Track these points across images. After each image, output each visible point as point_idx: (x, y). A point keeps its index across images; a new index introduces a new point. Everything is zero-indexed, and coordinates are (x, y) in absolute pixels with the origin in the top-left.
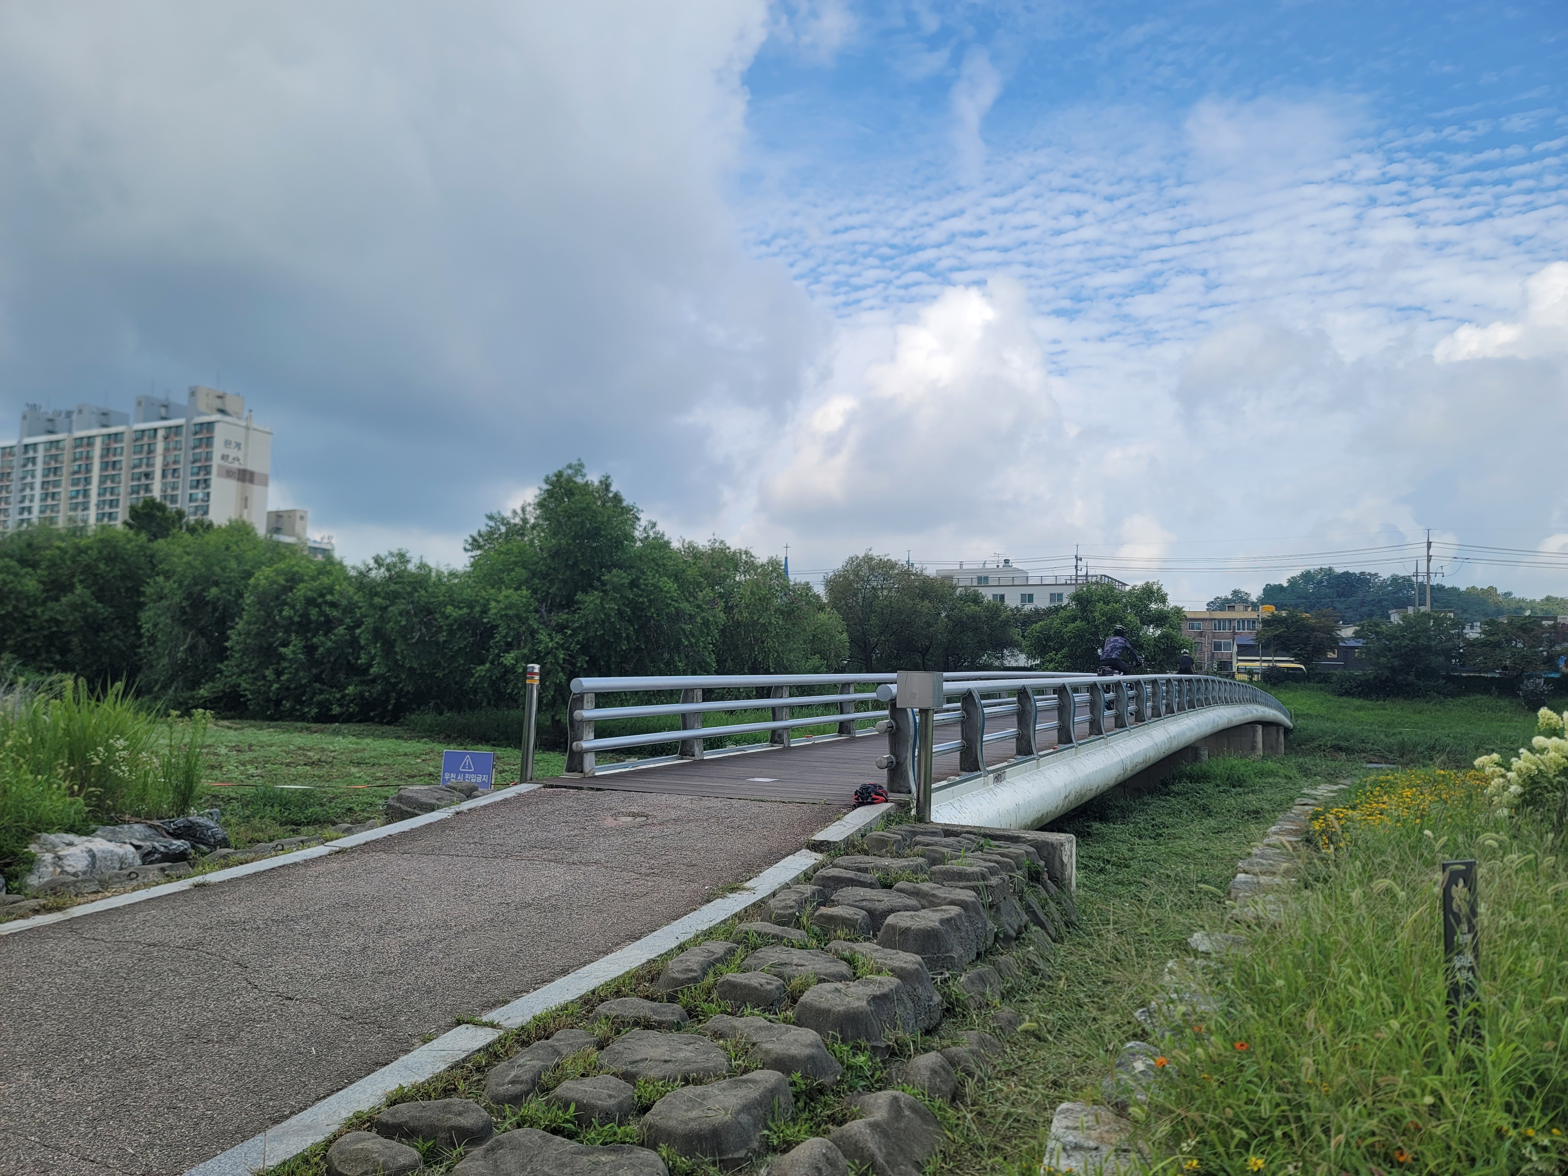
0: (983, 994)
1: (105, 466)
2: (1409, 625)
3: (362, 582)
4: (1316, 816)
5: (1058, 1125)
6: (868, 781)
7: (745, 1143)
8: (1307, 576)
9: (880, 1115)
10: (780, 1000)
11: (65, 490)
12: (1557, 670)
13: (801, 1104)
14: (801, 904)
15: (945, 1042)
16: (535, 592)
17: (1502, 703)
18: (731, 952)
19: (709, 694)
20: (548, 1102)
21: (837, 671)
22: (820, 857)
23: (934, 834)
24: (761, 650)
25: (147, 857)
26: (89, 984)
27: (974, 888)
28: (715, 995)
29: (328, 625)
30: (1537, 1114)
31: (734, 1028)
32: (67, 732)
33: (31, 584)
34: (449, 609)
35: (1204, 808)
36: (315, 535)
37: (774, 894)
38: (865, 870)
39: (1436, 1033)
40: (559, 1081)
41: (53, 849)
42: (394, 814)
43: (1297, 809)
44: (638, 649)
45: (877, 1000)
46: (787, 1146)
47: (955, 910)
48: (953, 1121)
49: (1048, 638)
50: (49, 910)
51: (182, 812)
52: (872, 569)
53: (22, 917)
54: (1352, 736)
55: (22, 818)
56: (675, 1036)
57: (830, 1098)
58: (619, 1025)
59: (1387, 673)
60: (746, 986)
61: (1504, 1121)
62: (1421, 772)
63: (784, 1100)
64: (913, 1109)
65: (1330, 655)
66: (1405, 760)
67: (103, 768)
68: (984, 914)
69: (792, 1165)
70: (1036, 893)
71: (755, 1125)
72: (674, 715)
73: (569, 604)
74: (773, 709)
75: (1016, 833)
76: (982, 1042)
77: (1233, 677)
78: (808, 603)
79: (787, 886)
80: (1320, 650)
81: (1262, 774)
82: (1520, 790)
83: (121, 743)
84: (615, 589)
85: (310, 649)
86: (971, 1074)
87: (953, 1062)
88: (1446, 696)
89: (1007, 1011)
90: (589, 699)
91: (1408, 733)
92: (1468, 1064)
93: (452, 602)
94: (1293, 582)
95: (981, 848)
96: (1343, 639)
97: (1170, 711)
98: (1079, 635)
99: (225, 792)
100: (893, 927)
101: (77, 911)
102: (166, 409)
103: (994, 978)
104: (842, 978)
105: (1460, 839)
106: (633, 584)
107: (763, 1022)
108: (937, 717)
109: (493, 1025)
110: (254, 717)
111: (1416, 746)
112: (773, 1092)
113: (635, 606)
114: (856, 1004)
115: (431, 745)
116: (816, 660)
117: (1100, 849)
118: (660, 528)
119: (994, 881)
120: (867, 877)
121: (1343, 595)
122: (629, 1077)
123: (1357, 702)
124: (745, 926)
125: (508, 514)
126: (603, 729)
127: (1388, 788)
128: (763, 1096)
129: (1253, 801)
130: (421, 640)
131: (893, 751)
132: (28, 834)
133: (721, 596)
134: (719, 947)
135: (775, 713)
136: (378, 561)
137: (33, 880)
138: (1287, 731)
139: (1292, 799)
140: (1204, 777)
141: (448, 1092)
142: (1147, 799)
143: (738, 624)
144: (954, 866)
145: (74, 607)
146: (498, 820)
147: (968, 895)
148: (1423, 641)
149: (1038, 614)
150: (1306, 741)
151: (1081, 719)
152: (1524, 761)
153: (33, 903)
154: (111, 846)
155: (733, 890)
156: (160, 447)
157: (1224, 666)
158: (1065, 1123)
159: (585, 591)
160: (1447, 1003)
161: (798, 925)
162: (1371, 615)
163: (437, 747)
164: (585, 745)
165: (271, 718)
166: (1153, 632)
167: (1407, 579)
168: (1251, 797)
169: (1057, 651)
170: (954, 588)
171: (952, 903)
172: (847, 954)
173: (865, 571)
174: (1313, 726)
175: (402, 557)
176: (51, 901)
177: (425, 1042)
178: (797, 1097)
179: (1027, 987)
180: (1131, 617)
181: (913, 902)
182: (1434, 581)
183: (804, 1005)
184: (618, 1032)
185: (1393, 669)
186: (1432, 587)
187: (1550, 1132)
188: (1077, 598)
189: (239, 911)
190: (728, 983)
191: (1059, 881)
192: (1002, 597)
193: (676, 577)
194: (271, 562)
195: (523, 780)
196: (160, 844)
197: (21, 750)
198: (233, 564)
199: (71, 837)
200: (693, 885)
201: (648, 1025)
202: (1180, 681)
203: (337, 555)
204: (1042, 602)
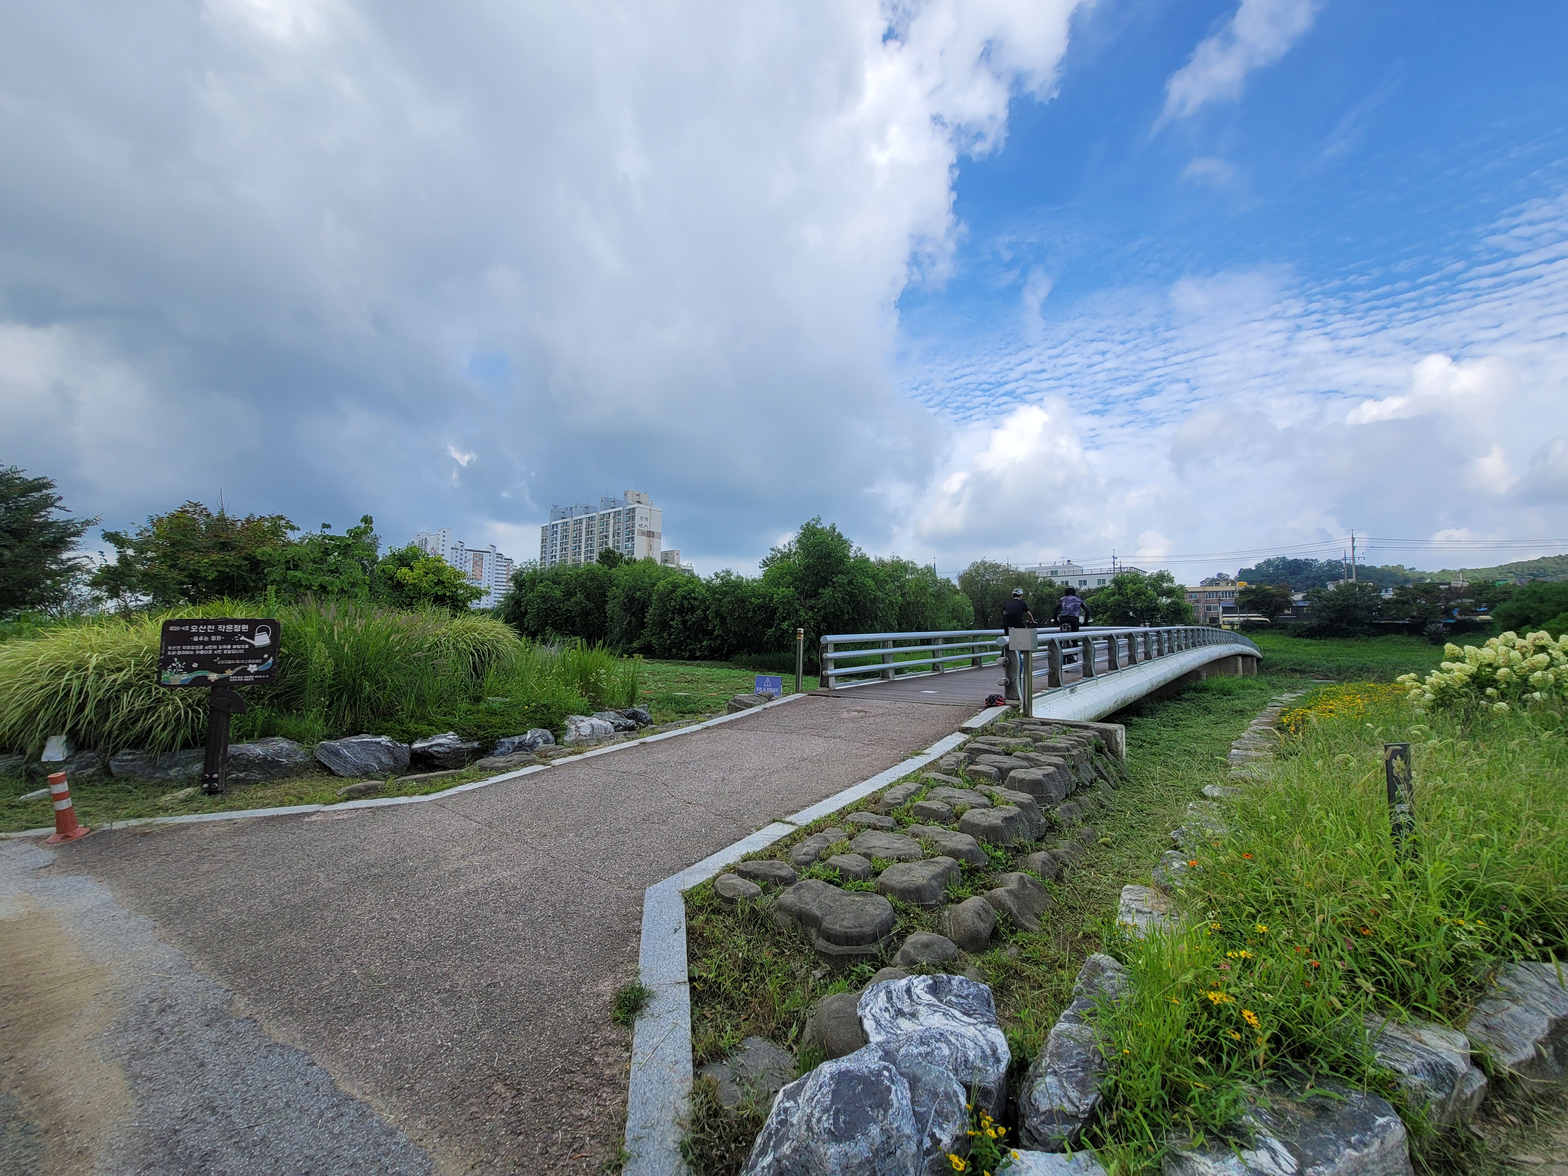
0: (1071, 819)
1: (587, 533)
2: (1340, 591)
3: (709, 587)
4: (1283, 714)
5: (1125, 896)
6: (993, 693)
7: (935, 897)
8: (1268, 563)
9: (1013, 886)
10: (949, 817)
11: (570, 546)
12: (1452, 618)
13: (965, 877)
14: (958, 763)
15: (1049, 846)
16: (797, 589)
17: (1411, 640)
18: (919, 789)
19: (896, 643)
20: (824, 866)
21: (967, 629)
22: (967, 736)
23: (1035, 724)
24: (922, 617)
25: (617, 728)
26: (596, 791)
27: (1062, 756)
28: (911, 813)
29: (693, 609)
30: (1466, 910)
31: (924, 832)
32: (579, 665)
33: (558, 593)
34: (753, 599)
35: (1206, 709)
36: (684, 563)
37: (941, 757)
38: (995, 745)
39: (1387, 854)
40: (829, 856)
41: (575, 723)
42: (733, 709)
43: (1269, 710)
44: (854, 619)
45: (1008, 820)
46: (959, 900)
47: (1051, 769)
48: (1057, 892)
49: (1098, 606)
50: (576, 754)
51: (631, 706)
52: (985, 569)
53: (564, 757)
54: (1304, 662)
55: (560, 708)
56: (891, 834)
57: (983, 875)
58: (860, 827)
59: (1327, 622)
60: (929, 809)
61: (1440, 913)
62: (1355, 685)
63: (956, 874)
64: (1033, 884)
65: (1286, 612)
66: (1341, 677)
67: (595, 683)
68: (1070, 771)
69: (963, 910)
70: (1101, 760)
71: (940, 887)
72: (878, 655)
73: (815, 594)
74: (933, 651)
75: (1087, 724)
76: (1072, 847)
77: (1220, 627)
78: (949, 590)
79: (948, 753)
80: (1279, 609)
81: (1243, 687)
82: (1433, 697)
83: (603, 671)
84: (840, 586)
85: (684, 622)
86: (1066, 866)
87: (1055, 858)
88: (1370, 636)
89: (1086, 829)
90: (831, 647)
91: (1343, 661)
92: (1412, 875)
93: (754, 595)
94: (1258, 567)
95: (1065, 733)
96: (1295, 602)
97: (1180, 648)
98: (1118, 604)
99: (648, 696)
100: (1014, 778)
101: (588, 754)
102: (614, 503)
103: (1077, 809)
104: (985, 806)
105: (1393, 728)
106: (850, 582)
107: (941, 830)
108: (1034, 655)
109: (791, 823)
110: (659, 658)
111: (1349, 668)
112: (949, 869)
113: (851, 595)
114: (995, 822)
115: (746, 672)
116: (955, 623)
117: (1139, 733)
118: (863, 551)
119: (1075, 752)
120: (996, 749)
121: (1294, 573)
122: (867, 856)
123: (1306, 641)
124: (926, 775)
125: (781, 547)
126: (839, 664)
127: (1333, 695)
128: (944, 871)
129: (1238, 704)
130: (739, 616)
131: (1008, 675)
132: (563, 716)
133: (898, 587)
134: (912, 786)
135: (934, 654)
136: (716, 575)
137: (567, 738)
138: (1259, 660)
139: (1265, 703)
140: (1205, 690)
141: (772, 857)
142: (1167, 703)
143: (909, 603)
144: (1049, 743)
145: (577, 603)
146: (786, 713)
147: (1059, 761)
148: (1352, 601)
149: (1090, 592)
150: (1272, 666)
151: (1123, 655)
152: (1435, 678)
153: (569, 750)
154: (601, 722)
155: (917, 754)
156: (612, 522)
157: (1214, 621)
158: (1129, 897)
159: (824, 587)
160: (1392, 834)
161: (957, 775)
162: (1313, 586)
163: (751, 673)
164: (829, 672)
165: (667, 658)
166: (1165, 600)
167: (1339, 562)
168: (1237, 702)
169: (1104, 614)
170: (1037, 578)
171: (1049, 765)
172: (987, 792)
173: (982, 570)
174: (1276, 657)
175: (728, 573)
176: (576, 749)
177: (758, 830)
178: (963, 872)
179: (1098, 815)
180: (1150, 592)
181: (1025, 764)
182: (1357, 564)
183: (964, 821)
184: (859, 831)
185: (1331, 620)
186: (1357, 567)
187: (1474, 922)
188: (1115, 581)
189: (662, 757)
190: (919, 806)
191: (1114, 752)
192: (1067, 583)
193: (874, 578)
194: (665, 577)
195: (797, 691)
196: (623, 721)
197: (559, 674)
198: (647, 580)
199: (582, 717)
200: (895, 751)
201: (875, 828)
202: (1186, 630)
203: (696, 573)
204: (1093, 585)
